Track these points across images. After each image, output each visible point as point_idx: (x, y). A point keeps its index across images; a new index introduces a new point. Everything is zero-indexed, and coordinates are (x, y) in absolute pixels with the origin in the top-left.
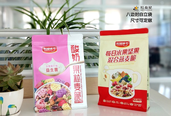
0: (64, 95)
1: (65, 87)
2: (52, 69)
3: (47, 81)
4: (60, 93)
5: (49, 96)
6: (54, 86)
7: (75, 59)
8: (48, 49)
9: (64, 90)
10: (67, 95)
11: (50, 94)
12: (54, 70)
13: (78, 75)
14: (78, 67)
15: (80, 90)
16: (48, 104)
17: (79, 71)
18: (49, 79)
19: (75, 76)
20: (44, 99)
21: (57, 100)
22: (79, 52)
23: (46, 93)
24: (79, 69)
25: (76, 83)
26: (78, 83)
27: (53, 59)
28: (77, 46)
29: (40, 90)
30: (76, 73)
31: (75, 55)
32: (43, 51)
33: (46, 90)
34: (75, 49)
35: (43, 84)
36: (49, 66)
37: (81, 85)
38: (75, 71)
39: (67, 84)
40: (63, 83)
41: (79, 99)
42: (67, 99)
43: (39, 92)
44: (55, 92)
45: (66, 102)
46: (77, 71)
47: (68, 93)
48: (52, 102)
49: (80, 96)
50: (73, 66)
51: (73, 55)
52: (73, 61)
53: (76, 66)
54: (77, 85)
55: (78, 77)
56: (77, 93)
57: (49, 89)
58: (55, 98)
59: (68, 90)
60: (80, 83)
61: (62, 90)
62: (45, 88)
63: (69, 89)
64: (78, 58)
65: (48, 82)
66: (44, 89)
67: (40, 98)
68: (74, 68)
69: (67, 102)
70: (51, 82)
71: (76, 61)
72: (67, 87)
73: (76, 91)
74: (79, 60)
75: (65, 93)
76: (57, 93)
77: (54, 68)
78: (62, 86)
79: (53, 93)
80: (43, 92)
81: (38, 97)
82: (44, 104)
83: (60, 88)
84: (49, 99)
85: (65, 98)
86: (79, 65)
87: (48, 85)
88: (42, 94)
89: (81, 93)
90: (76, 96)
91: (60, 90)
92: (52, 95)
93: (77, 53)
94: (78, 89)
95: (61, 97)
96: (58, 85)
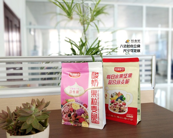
0: (83, 114)
1: (83, 108)
2: (74, 91)
3: (69, 100)
4: (79, 112)
5: (71, 113)
6: (74, 105)
7: (94, 84)
8: (74, 74)
9: (82, 110)
10: (85, 115)
11: (72, 111)
12: (76, 92)
13: (95, 99)
14: (96, 92)
15: (97, 112)
16: (70, 119)
17: (97, 95)
18: (71, 99)
19: (92, 99)
20: (68, 114)
21: (77, 117)
22: (98, 78)
23: (69, 110)
24: (96, 93)
25: (93, 105)
26: (95, 106)
27: (76, 83)
28: (97, 73)
29: (65, 106)
30: (94, 97)
31: (94, 81)
32: (70, 76)
33: (69, 107)
34: (95, 76)
35: (66, 103)
36: (72, 89)
37: (97, 108)
38: (93, 95)
39: (85, 105)
40: (82, 104)
41: (95, 120)
42: (85, 118)
43: (64, 108)
44: (75, 110)
45: (84, 120)
46: (95, 95)
47: (85, 113)
48: (73, 118)
49: (96, 118)
50: (92, 91)
51: (92, 81)
52: (92, 86)
53: (94, 91)
54: (94, 107)
55: (95, 100)
56: (94, 115)
57: (71, 107)
58: (76, 116)
59: (85, 111)
60: (97, 106)
61: (81, 110)
62: (68, 106)
63: (87, 110)
64: (96, 84)
65: (71, 101)
66: (67, 107)
67: (65, 113)
68: (92, 92)
69: (86, 120)
70: (72, 102)
71: (95, 86)
72: (85, 108)
73: (92, 113)
74: (97, 86)
75: (83, 113)
76: (77, 112)
77: (76, 90)
78: (80, 106)
79: (74, 111)
80: (67, 108)
81: (64, 112)
82: (68, 118)
83: (79, 108)
84: (71, 115)
85: (83, 117)
86: (97, 90)
87: (70, 104)
88: (66, 110)
89: (97, 115)
90: (92, 117)
91: (79, 110)
92: (73, 112)
93: (96, 79)
94: (95, 111)
95: (79, 115)
96: (78, 105)
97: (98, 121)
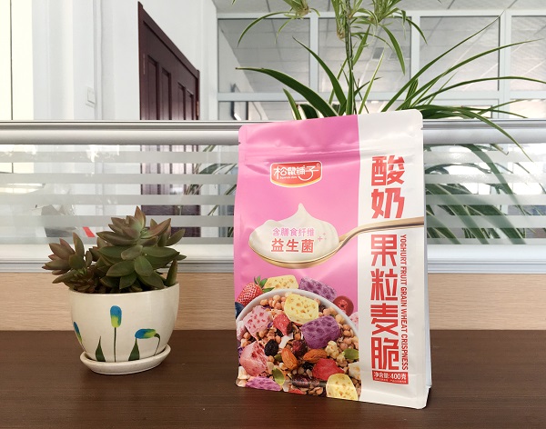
0: (332, 343)
1: (333, 314)
2: (292, 244)
3: (271, 282)
4: (315, 333)
5: (278, 337)
6: (294, 305)
7: (383, 209)
8: (292, 171)
9: (329, 325)
10: (343, 345)
11: (283, 330)
12: (299, 246)
13: (391, 274)
14: (394, 242)
15: (396, 334)
16: (276, 362)
17: (398, 258)
18: (279, 278)
19: (377, 276)
21: (307, 357)
22: (401, 182)
23: (269, 327)
24: (395, 247)
25: (380, 302)
26: (388, 303)
28: (396, 158)
30: (384, 264)
31: (386, 195)
33: (268, 313)
34: (388, 172)
35: (258, 294)
36: (285, 232)
37: (399, 313)
38: (380, 257)
39: (343, 302)
40: (328, 297)
41: (391, 368)
42: (341, 357)
44: (299, 326)
45: (338, 369)
46: (388, 257)
47: (345, 337)
48: (288, 360)
50: (373, 236)
51: (376, 194)
52: (375, 216)
53: (384, 236)
54: (384, 312)
55: (391, 280)
56: (384, 344)
57: (279, 312)
58: (300, 349)
59: (345, 326)
60: (398, 303)
61: (324, 323)
62: (267, 306)
63: (351, 324)
64: (395, 206)
65: (277, 286)
66: (262, 311)
67: (251, 339)
68: (373, 242)
69: (345, 370)
70: (286, 289)
71: (387, 216)
72: (342, 314)
73: (376, 336)
74: (399, 215)
75: (333, 337)
76: (307, 331)
77: (299, 239)
78: (322, 307)
79: (291, 328)
80: (260, 319)
81: (246, 335)
82: (264, 360)
83: (315, 314)
84: (277, 348)
85: (334, 355)
86: (398, 232)
87: (276, 297)
88: (258, 326)
89: (399, 345)
90: (377, 353)
91: (316, 322)
92: (288, 333)
93: (395, 185)
94: (388, 329)
96: (310, 302)
97: (400, 370)
